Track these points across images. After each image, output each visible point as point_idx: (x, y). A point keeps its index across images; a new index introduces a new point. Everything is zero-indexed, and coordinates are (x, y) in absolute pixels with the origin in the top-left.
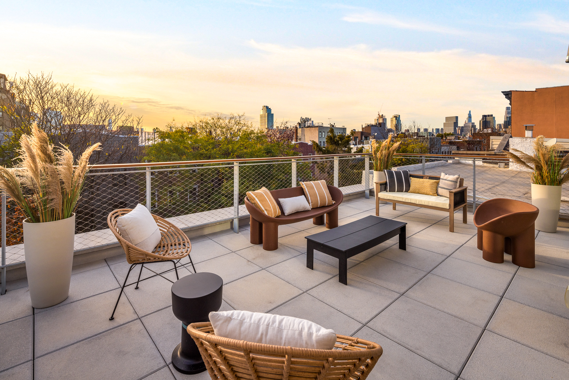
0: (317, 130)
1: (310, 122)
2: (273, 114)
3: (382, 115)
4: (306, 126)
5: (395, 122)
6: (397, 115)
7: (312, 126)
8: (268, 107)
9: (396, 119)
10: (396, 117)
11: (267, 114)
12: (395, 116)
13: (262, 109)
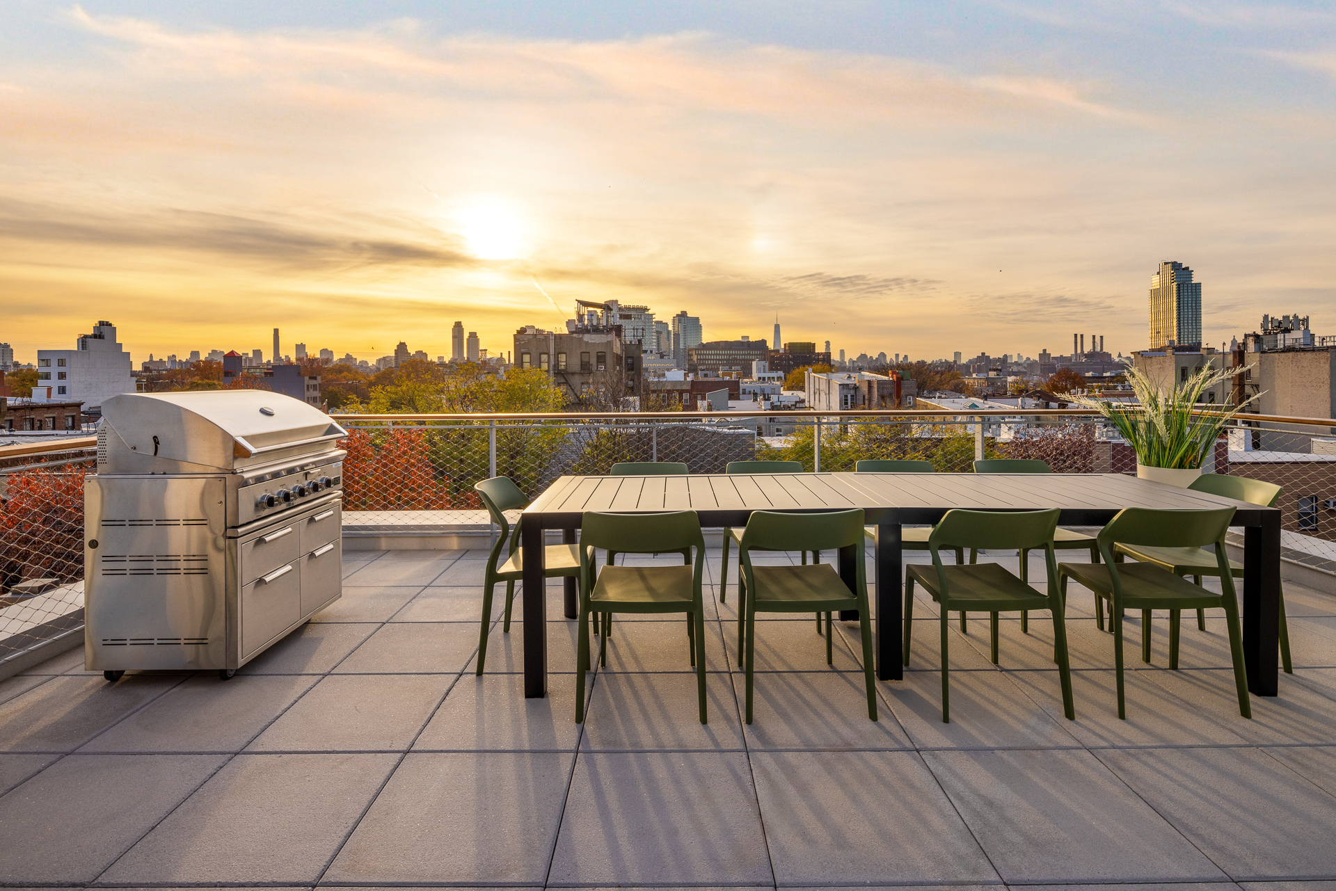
0: (1322, 361)
1: (1297, 334)
2: (1198, 285)
4: (1280, 346)
7: (1308, 347)
8: (1180, 265)
11: (1175, 287)
13: (1158, 273)
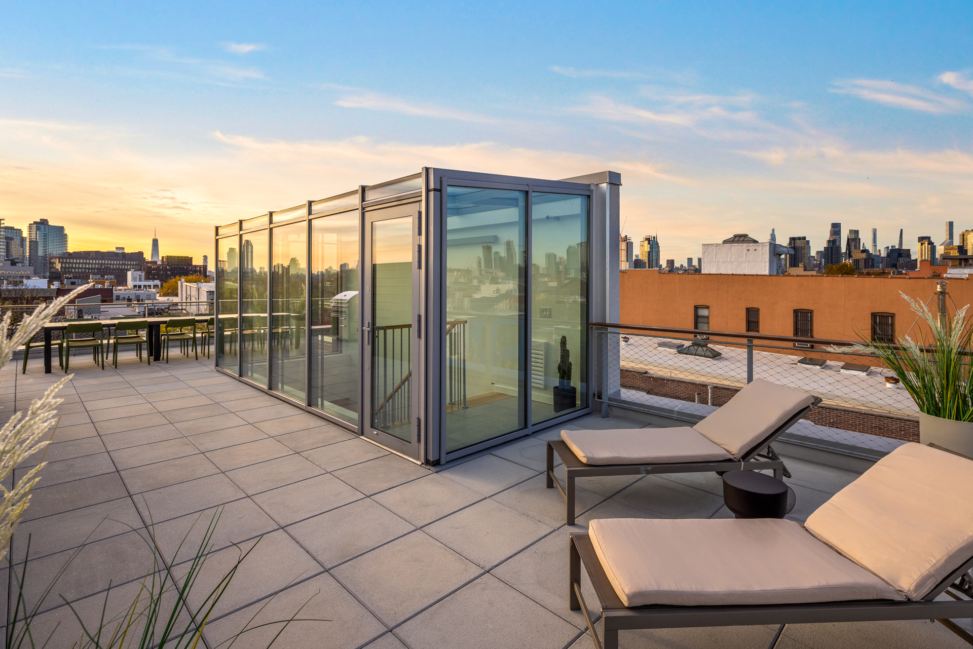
3: (626, 236)
5: (647, 248)
6: (650, 237)
9: (649, 243)
10: (648, 239)
12: (647, 237)
